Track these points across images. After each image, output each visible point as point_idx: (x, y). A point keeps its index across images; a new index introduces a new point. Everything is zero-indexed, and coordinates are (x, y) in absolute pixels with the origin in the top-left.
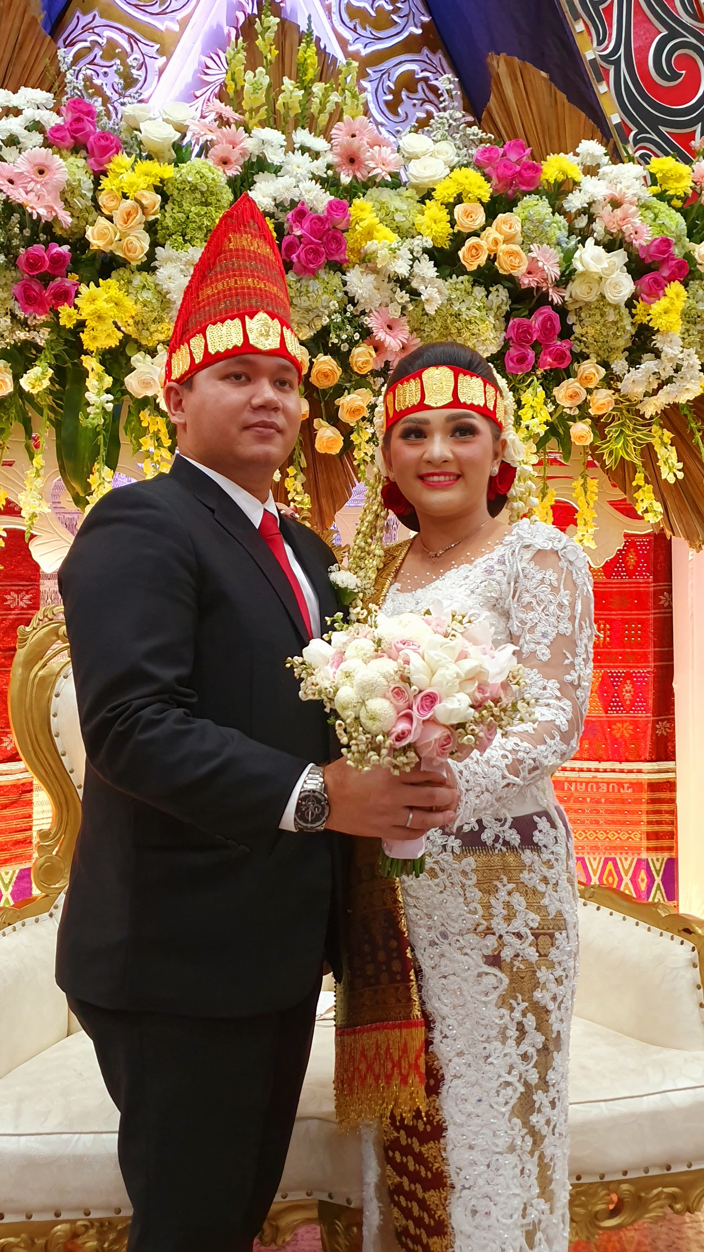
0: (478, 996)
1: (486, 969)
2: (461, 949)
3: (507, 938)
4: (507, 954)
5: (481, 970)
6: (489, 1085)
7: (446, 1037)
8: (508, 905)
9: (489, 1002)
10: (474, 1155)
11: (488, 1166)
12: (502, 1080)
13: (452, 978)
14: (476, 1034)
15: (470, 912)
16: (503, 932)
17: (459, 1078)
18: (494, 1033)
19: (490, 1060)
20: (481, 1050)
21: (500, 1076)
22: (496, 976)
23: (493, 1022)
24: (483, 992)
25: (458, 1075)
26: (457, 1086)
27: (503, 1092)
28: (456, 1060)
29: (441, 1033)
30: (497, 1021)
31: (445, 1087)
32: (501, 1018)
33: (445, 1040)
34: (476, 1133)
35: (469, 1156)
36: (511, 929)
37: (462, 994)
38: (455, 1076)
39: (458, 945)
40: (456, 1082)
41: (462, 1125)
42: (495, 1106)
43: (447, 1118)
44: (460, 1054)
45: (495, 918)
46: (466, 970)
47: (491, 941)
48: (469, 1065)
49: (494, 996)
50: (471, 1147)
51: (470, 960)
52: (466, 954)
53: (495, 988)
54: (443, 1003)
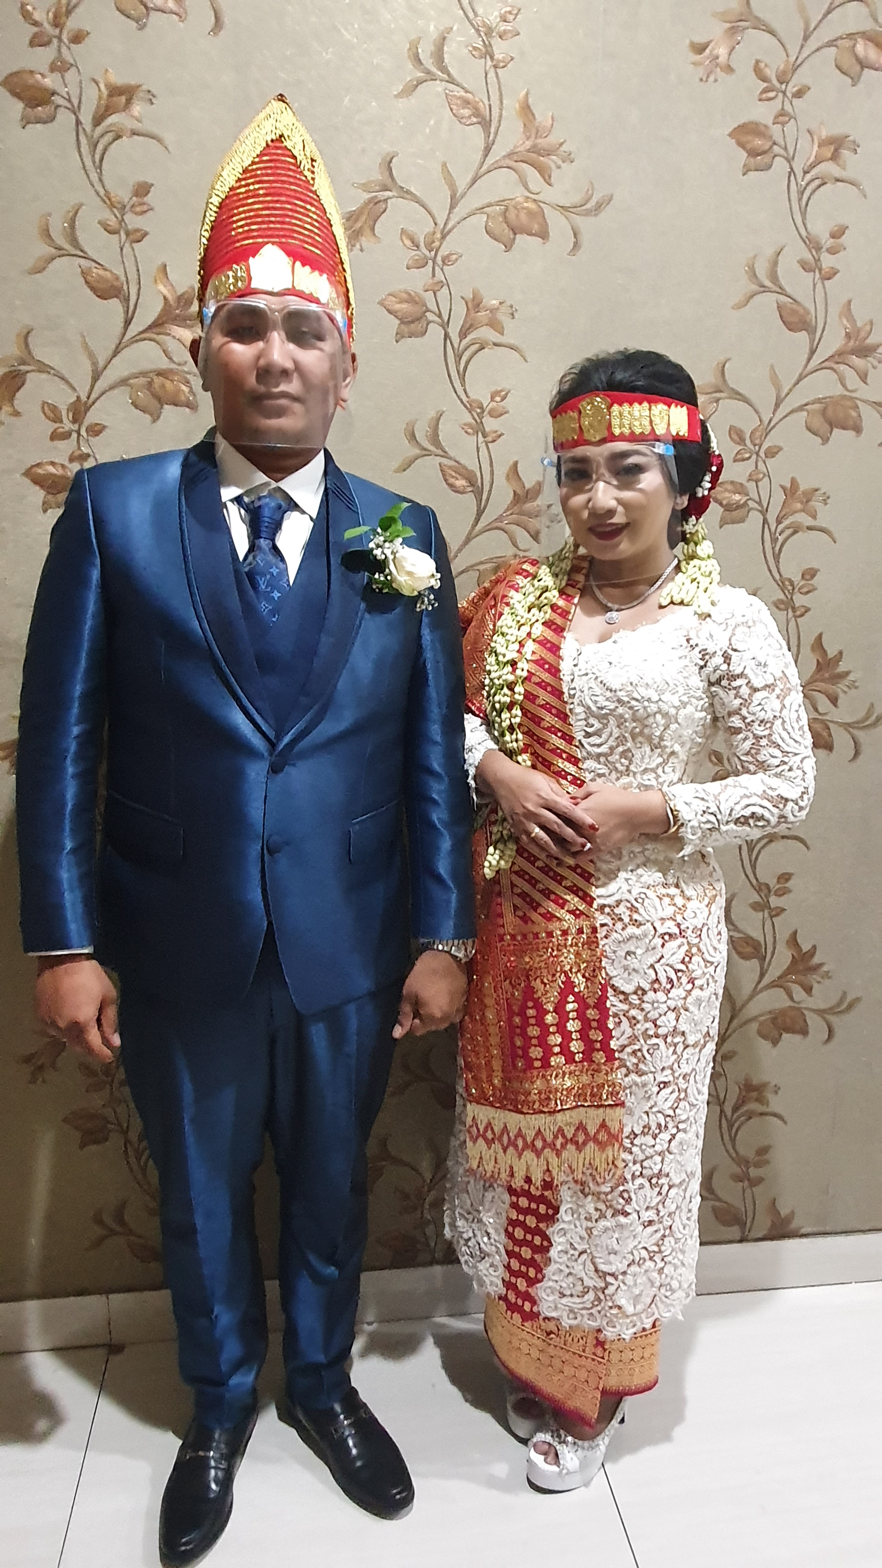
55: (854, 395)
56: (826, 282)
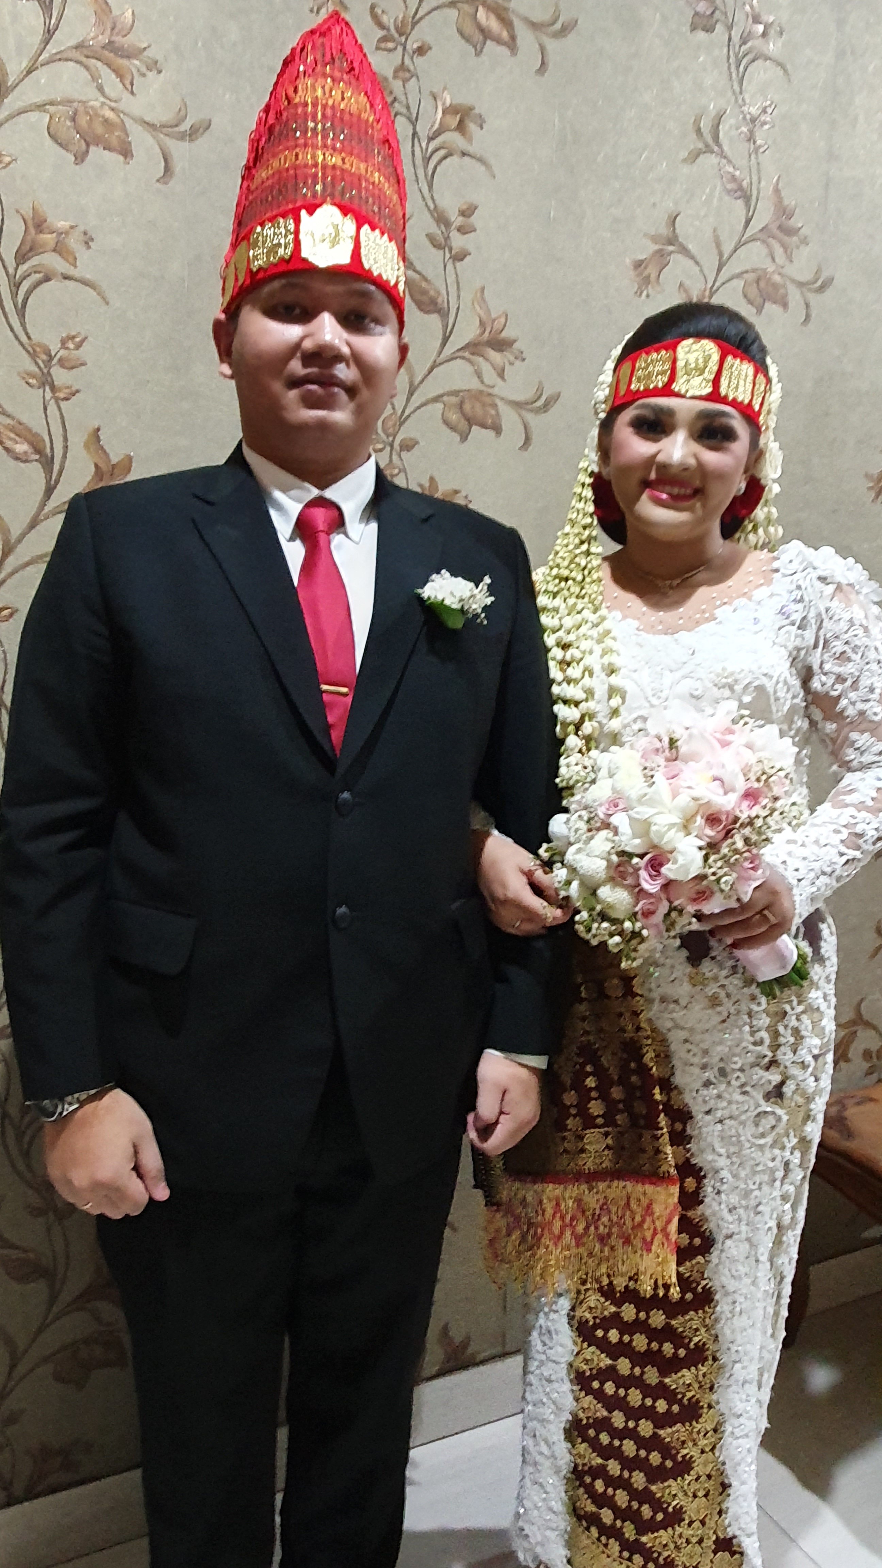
0: (754, 1140)
1: (766, 1107)
2: (741, 1087)
4: (789, 1087)
7: (718, 1192)
8: (796, 1031)
9: (765, 1144)
15: (755, 1043)
17: (731, 1238)
18: (765, 1178)
19: (759, 1209)
22: (775, 1114)
23: (766, 1165)
24: (761, 1134)
25: (730, 1235)
26: (728, 1248)
28: (728, 1218)
29: (714, 1188)
30: (770, 1164)
32: (773, 1160)
33: (717, 1197)
36: (797, 1058)
37: (739, 1141)
38: (727, 1237)
39: (738, 1083)
40: (727, 1243)
44: (733, 1210)
45: (781, 1047)
46: (746, 1111)
49: (771, 1137)
51: (750, 1099)
52: (745, 1093)
53: (773, 1127)
54: (717, 1153)
55: (490, 391)
56: (458, 264)
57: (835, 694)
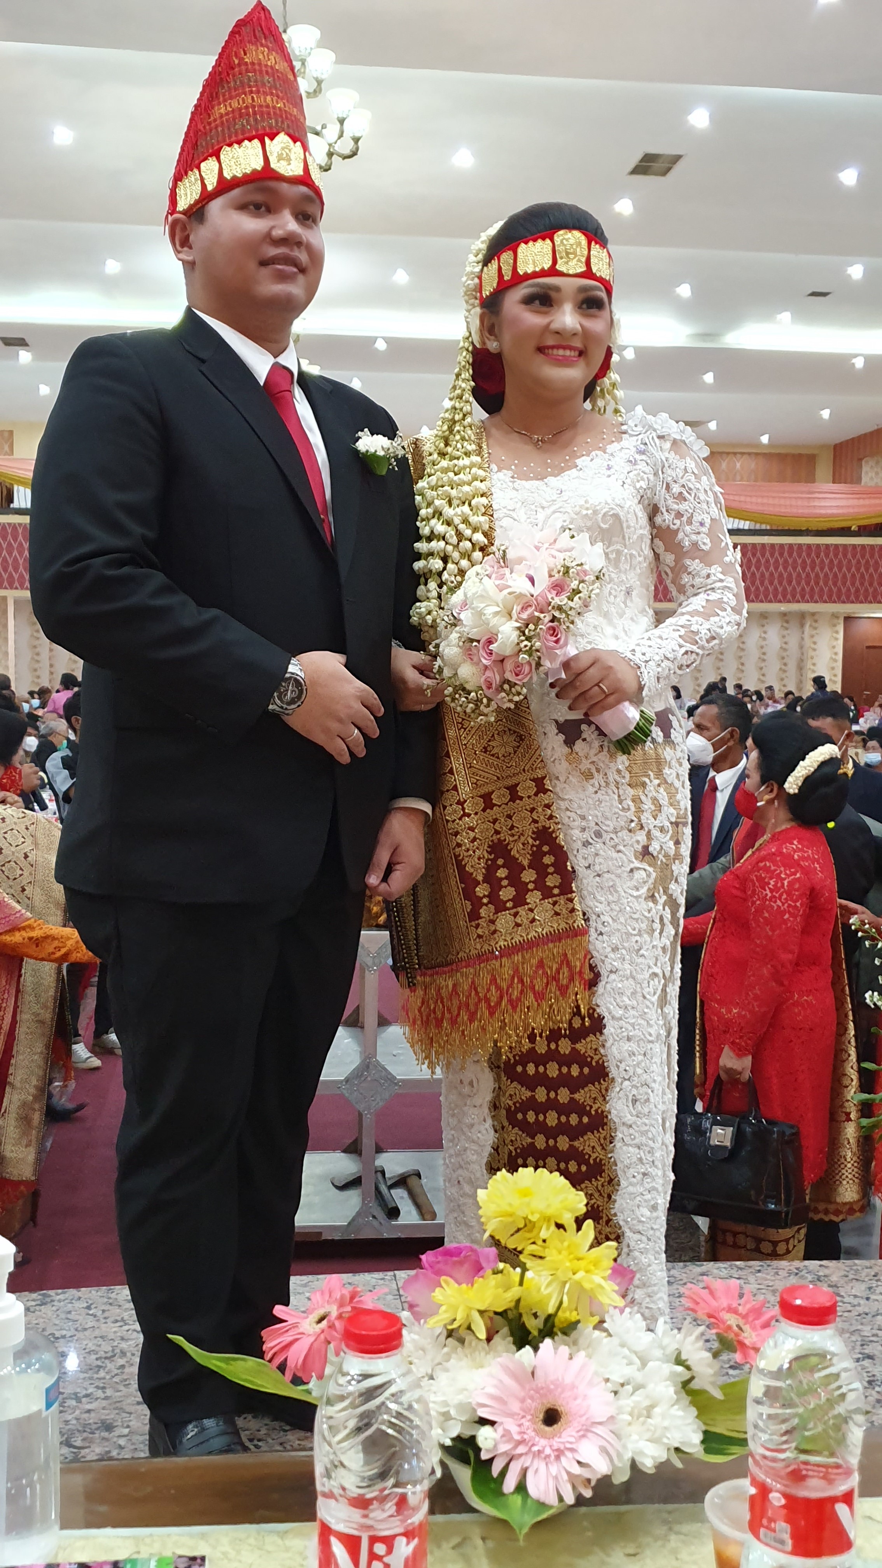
0: (630, 891)
1: (637, 864)
2: (614, 847)
3: (656, 833)
4: (654, 848)
5: (632, 866)
6: (642, 977)
7: (601, 934)
8: (655, 800)
9: (639, 896)
10: (632, 1046)
11: (645, 1055)
12: (651, 971)
13: (606, 875)
14: (629, 928)
15: (623, 809)
16: (651, 827)
17: (615, 972)
18: (644, 926)
19: (642, 952)
20: (634, 944)
21: (649, 967)
22: (645, 870)
23: (643, 915)
24: (635, 887)
25: (614, 970)
26: (614, 980)
27: (652, 982)
28: (612, 955)
29: (596, 930)
30: (646, 914)
31: (603, 983)
32: (649, 911)
33: (600, 937)
34: (633, 1025)
35: (627, 1046)
36: (657, 823)
37: (617, 891)
38: (611, 972)
39: (612, 843)
40: (613, 976)
41: (621, 1019)
42: (648, 996)
43: (606, 1014)
44: (615, 949)
45: (645, 814)
46: (620, 867)
47: (641, 837)
48: (624, 960)
49: (643, 891)
50: (629, 1039)
51: (624, 857)
52: (619, 851)
53: (645, 882)
54: (597, 901)
57: (675, 527)
